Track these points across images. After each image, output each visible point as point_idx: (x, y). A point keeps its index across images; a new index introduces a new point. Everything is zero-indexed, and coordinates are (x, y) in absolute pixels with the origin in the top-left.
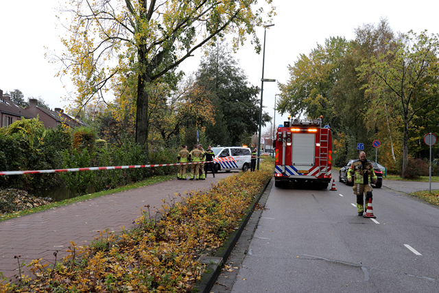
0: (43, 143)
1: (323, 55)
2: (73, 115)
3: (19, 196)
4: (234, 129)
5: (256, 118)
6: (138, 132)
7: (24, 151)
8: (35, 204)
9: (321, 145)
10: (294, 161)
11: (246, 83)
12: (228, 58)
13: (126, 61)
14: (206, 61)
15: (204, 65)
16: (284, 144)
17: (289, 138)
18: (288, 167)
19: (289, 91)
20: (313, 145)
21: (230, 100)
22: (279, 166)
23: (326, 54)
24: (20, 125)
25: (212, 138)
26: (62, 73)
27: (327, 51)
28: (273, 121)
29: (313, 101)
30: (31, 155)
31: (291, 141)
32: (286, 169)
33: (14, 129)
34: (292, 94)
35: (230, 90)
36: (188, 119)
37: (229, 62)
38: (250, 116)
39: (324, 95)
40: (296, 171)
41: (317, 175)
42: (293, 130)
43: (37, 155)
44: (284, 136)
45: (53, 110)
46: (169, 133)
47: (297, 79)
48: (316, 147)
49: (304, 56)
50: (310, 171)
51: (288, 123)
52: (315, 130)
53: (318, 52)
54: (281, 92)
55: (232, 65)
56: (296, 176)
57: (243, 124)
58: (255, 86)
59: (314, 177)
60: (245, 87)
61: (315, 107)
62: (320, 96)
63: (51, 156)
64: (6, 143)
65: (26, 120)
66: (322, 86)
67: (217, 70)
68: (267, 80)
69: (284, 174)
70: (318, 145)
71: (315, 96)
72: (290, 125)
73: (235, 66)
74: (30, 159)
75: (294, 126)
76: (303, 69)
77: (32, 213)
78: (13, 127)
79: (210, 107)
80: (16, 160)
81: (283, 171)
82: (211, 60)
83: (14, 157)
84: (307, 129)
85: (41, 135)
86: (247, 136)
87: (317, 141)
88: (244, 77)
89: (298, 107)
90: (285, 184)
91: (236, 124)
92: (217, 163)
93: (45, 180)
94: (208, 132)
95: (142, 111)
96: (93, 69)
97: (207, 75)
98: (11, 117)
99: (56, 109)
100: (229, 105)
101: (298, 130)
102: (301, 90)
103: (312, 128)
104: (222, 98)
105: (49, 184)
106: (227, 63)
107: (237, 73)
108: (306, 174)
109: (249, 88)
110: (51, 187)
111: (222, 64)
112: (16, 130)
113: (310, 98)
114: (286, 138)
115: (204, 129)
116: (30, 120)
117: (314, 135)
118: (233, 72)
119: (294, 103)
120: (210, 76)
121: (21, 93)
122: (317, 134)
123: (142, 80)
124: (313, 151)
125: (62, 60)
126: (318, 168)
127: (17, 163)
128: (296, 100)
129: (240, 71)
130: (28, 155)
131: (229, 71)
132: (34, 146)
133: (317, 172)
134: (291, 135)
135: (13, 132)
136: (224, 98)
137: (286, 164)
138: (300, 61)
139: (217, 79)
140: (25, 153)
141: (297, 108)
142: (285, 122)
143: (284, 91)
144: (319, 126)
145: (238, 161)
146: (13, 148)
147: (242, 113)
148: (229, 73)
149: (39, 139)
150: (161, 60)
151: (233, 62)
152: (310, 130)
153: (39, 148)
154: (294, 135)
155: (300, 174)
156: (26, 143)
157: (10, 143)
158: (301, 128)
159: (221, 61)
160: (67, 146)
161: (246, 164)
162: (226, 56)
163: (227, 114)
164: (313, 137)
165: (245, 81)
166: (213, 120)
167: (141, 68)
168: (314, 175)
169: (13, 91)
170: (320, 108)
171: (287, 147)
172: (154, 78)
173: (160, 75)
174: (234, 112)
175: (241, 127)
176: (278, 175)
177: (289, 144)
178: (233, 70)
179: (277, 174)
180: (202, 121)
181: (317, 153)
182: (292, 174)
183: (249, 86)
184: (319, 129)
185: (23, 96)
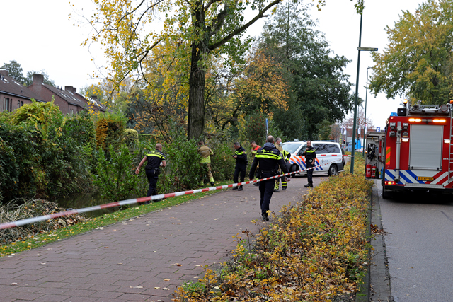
0: (60, 134)
1: (435, 11)
2: (88, 95)
3: (47, 209)
4: (310, 116)
5: (341, 100)
6: (192, 121)
7: (37, 145)
8: (68, 221)
9: (452, 142)
10: (412, 163)
11: (328, 51)
12: (303, 17)
13: (177, 25)
14: (272, 21)
15: (270, 27)
16: (398, 140)
17: (406, 131)
18: (403, 172)
19: (386, 62)
20: (440, 142)
21: (305, 75)
22: (391, 171)
23: (440, 10)
24: (30, 111)
25: (282, 128)
26: (91, 40)
27: (442, 6)
28: (363, 104)
29: (420, 76)
30: (45, 151)
31: (408, 136)
32: (401, 174)
33: (22, 115)
34: (390, 67)
35: (305, 62)
36: (251, 103)
37: (304, 23)
38: (333, 98)
39: (436, 68)
40: (415, 177)
41: (446, 184)
42: (411, 120)
43: (52, 151)
44: (399, 128)
45: (64, 89)
46: (224, 121)
47: (398, 46)
48: (444, 144)
49: (408, 14)
50: (435, 177)
51: (405, 110)
52: (443, 121)
53: (428, 7)
54: (375, 63)
55: (308, 27)
56: (415, 184)
57: (323, 109)
58: (340, 56)
59: (440, 187)
60: (327, 57)
61: (424, 85)
62: (430, 70)
63: (71, 152)
64: (14, 135)
65: (38, 103)
66: (432, 56)
67: (288, 34)
68: (366, 49)
69: (397, 181)
70: (448, 141)
71: (424, 70)
72: (407, 112)
73: (312, 28)
74: (43, 155)
75: (414, 115)
76: (406, 32)
77: (75, 235)
78: (20, 113)
79: (281, 85)
80: (27, 158)
81: (397, 177)
82: (280, 21)
83: (25, 153)
84: (433, 118)
85: (59, 125)
86: (326, 124)
87: (446, 136)
88: (325, 44)
89: (398, 84)
90: (400, 195)
91: (313, 109)
92: (295, 164)
93: (63, 185)
94: (277, 119)
95: (196, 92)
96: (133, 36)
97: (273, 40)
98: (10, 98)
99: (67, 87)
100: (303, 82)
101: (419, 120)
102: (404, 62)
103: (439, 118)
104: (294, 72)
105: (67, 189)
106: (301, 25)
107: (315, 38)
108: (429, 182)
109: (331, 59)
110: (71, 194)
111: (294, 25)
112: (23, 117)
113: (417, 73)
114: (402, 132)
115: (271, 115)
116: (43, 103)
117: (441, 129)
118: (309, 37)
119: (393, 80)
120: (278, 43)
121: (18, 65)
122: (446, 126)
123: (198, 49)
124: (439, 149)
125: (91, 23)
126: (446, 174)
127: (29, 162)
128: (396, 74)
129: (319, 35)
130: (41, 150)
131: (304, 35)
132: (49, 138)
133: (446, 179)
134: (408, 127)
135: (21, 120)
136: (298, 73)
137: (401, 168)
138: (402, 21)
139: (287, 46)
140: (38, 148)
141: (397, 87)
142: (399, 110)
143: (379, 62)
144: (448, 114)
145: (322, 161)
146: (23, 142)
147: (323, 93)
148: (304, 39)
149: (56, 129)
150: (222, 22)
151: (309, 23)
152: (435, 121)
153: (55, 142)
154: (413, 127)
155: (421, 182)
156: (38, 135)
157: (19, 134)
158: (421, 118)
159: (294, 21)
160: (89, 138)
161: (334, 165)
162: (300, 15)
163: (301, 95)
164: (440, 130)
165: (326, 49)
166: (285, 104)
167: (197, 34)
168: (440, 183)
169: (9, 63)
170: (430, 85)
171: (403, 143)
172: (212, 48)
173: (221, 43)
174: (312, 92)
175: (320, 113)
176: (390, 183)
177: (405, 140)
178: (310, 34)
179: (388, 181)
180: (268, 104)
181: (445, 154)
182: (409, 181)
183: (331, 56)
184: (448, 120)
185: (21, 70)
